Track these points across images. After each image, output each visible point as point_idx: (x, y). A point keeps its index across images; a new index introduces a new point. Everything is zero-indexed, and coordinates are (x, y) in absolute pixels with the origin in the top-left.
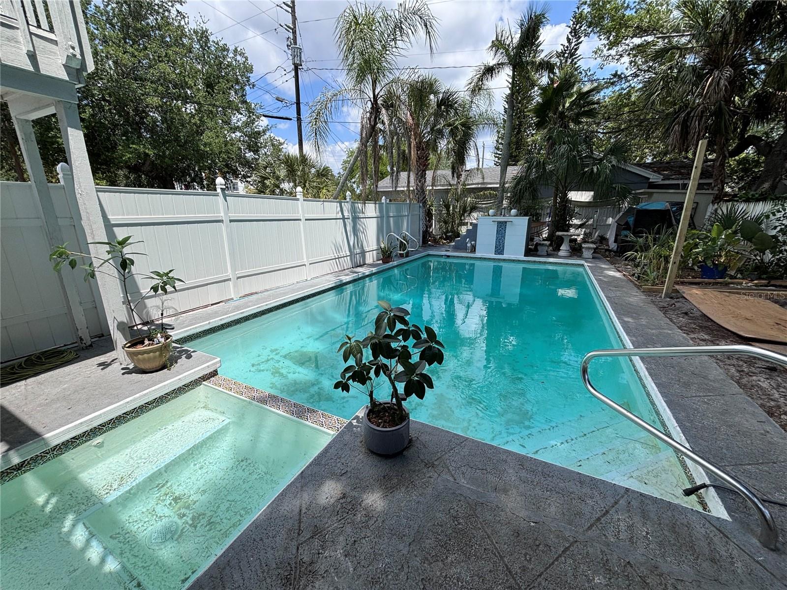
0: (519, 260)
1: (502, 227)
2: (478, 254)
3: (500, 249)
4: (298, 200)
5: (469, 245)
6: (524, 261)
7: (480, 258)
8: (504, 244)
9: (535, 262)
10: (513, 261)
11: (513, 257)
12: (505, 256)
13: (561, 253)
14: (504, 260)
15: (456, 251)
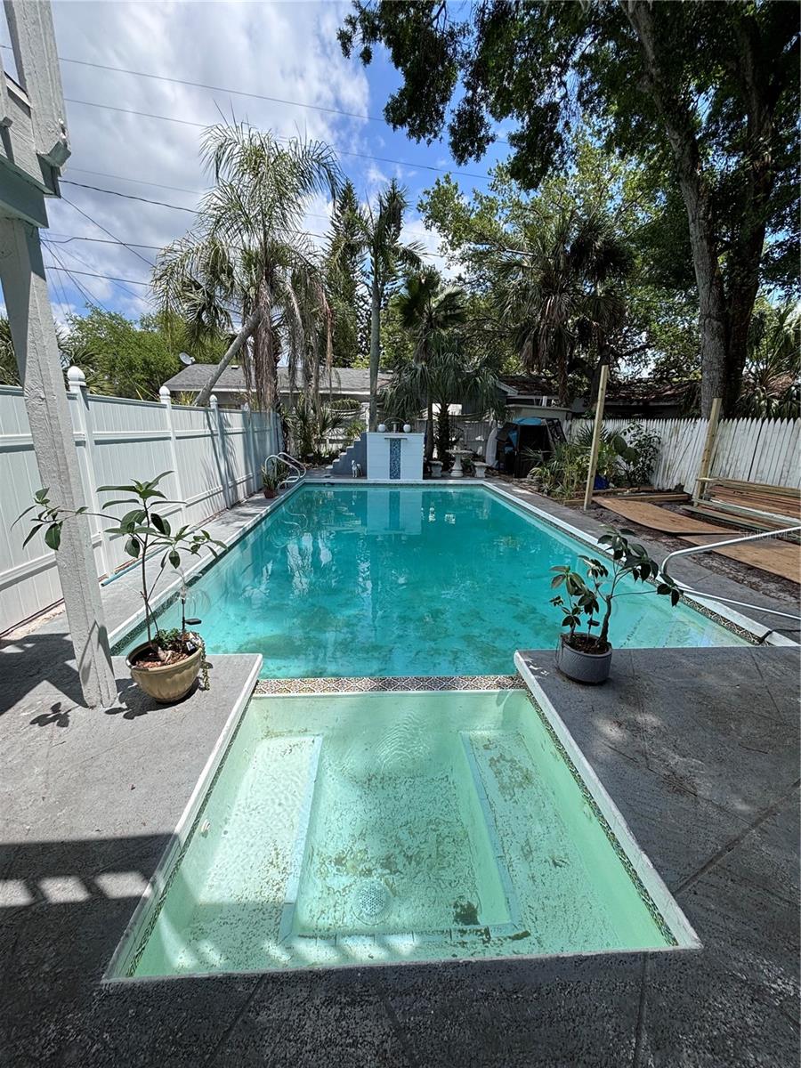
0: (418, 484)
1: (395, 444)
2: (370, 480)
3: (395, 473)
4: (164, 406)
5: (354, 468)
6: (423, 485)
7: (374, 484)
8: (399, 466)
9: (434, 485)
10: (412, 485)
11: (411, 481)
12: (402, 480)
13: (454, 474)
14: (401, 485)
15: (338, 477)
